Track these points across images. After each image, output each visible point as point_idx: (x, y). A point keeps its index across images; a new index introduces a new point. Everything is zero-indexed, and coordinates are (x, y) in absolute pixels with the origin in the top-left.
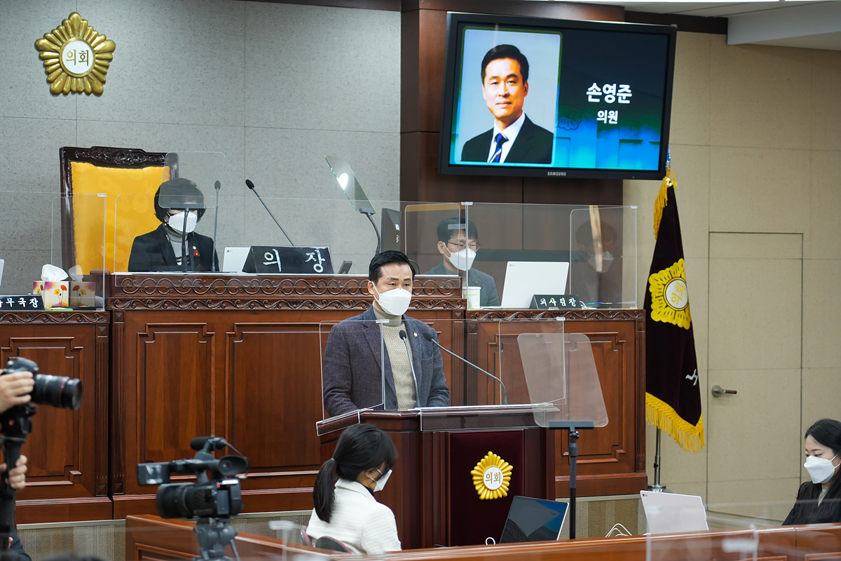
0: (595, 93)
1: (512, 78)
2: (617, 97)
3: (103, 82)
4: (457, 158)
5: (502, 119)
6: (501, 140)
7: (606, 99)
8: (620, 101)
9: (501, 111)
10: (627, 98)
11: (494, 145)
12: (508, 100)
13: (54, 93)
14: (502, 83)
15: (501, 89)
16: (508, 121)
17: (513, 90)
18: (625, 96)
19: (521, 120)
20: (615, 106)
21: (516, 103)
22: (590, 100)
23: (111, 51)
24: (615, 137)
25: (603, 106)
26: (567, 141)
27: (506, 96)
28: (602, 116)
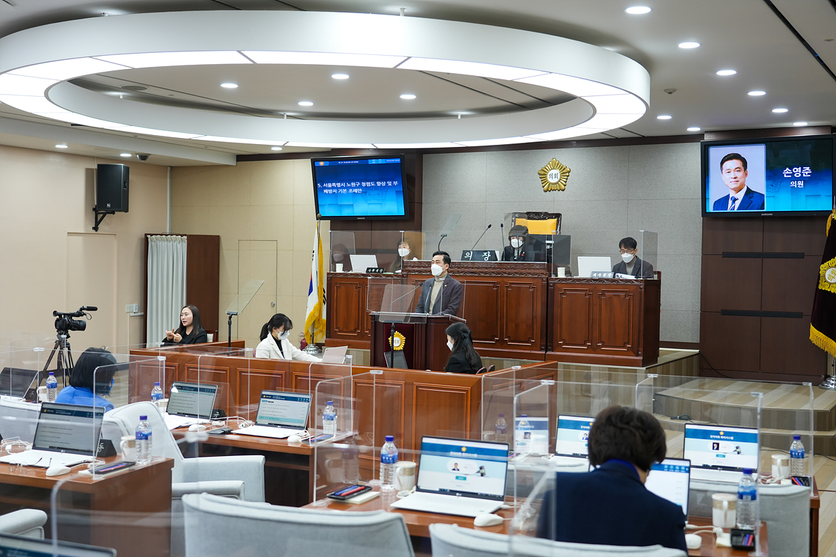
0: (787, 173)
1: (738, 169)
2: (802, 174)
3: (565, 185)
4: (710, 209)
5: (734, 189)
6: (735, 200)
7: (795, 175)
8: (804, 175)
9: (734, 186)
10: (809, 174)
11: (730, 202)
12: (736, 180)
13: (545, 191)
14: (732, 172)
15: (732, 175)
16: (738, 190)
17: (739, 175)
18: (807, 173)
19: (745, 189)
20: (801, 178)
21: (741, 181)
22: (785, 176)
23: (569, 172)
24: (803, 194)
25: (793, 178)
26: (773, 198)
27: (735, 178)
28: (793, 184)
